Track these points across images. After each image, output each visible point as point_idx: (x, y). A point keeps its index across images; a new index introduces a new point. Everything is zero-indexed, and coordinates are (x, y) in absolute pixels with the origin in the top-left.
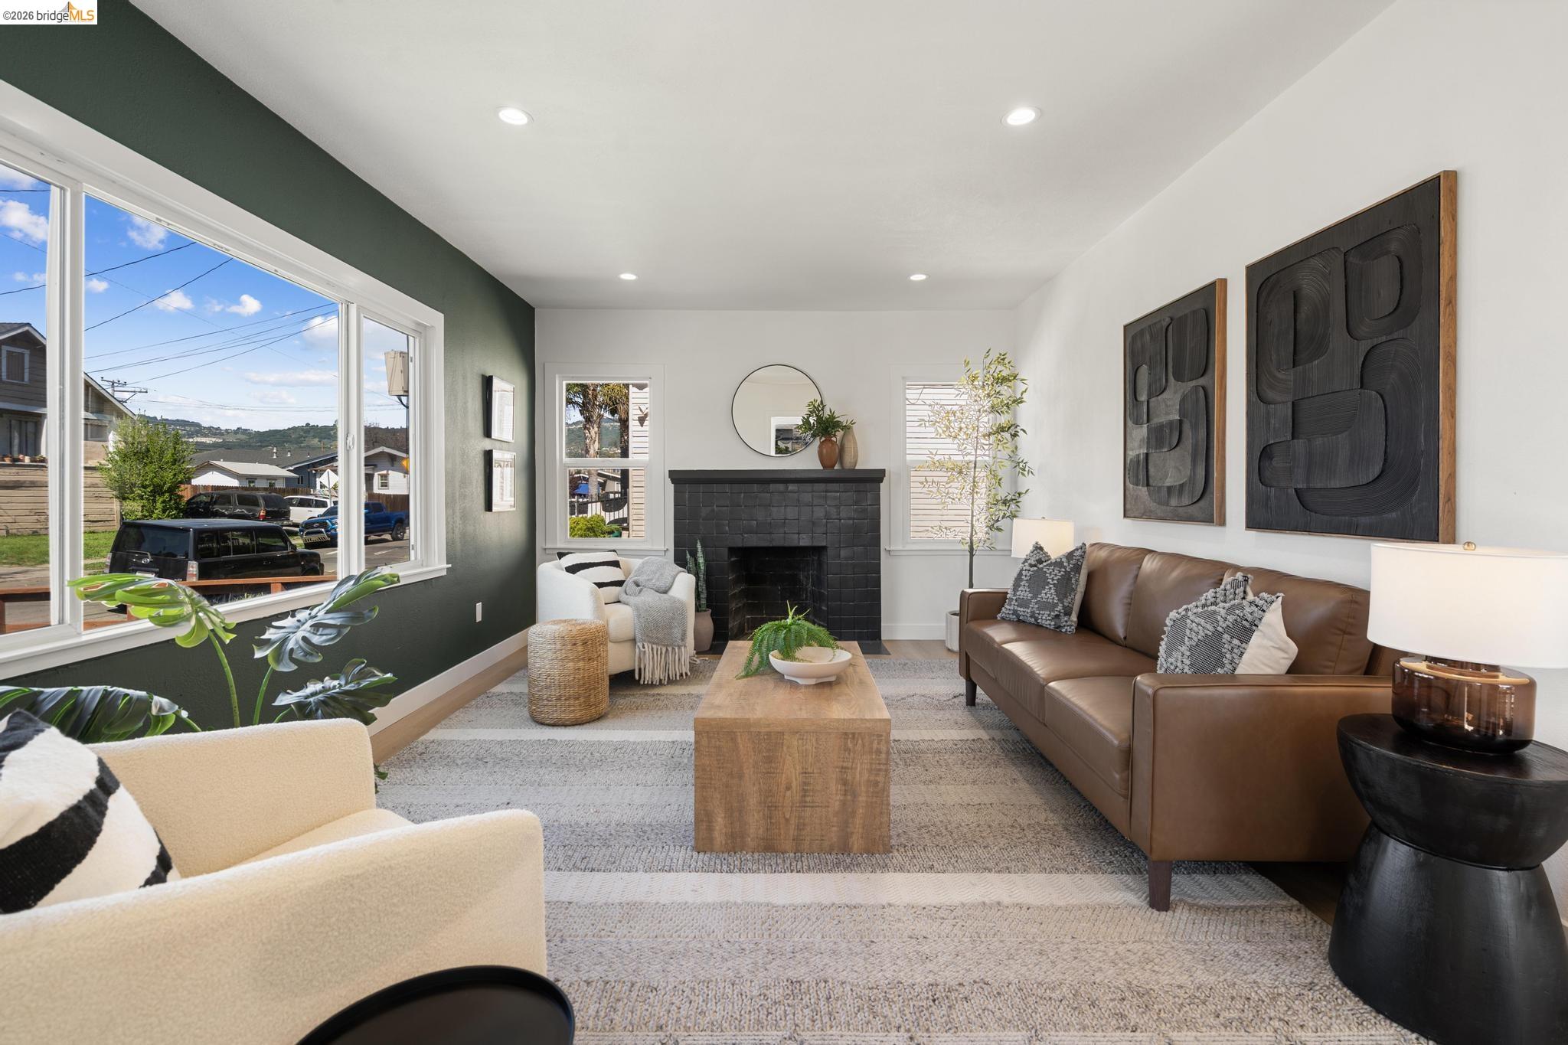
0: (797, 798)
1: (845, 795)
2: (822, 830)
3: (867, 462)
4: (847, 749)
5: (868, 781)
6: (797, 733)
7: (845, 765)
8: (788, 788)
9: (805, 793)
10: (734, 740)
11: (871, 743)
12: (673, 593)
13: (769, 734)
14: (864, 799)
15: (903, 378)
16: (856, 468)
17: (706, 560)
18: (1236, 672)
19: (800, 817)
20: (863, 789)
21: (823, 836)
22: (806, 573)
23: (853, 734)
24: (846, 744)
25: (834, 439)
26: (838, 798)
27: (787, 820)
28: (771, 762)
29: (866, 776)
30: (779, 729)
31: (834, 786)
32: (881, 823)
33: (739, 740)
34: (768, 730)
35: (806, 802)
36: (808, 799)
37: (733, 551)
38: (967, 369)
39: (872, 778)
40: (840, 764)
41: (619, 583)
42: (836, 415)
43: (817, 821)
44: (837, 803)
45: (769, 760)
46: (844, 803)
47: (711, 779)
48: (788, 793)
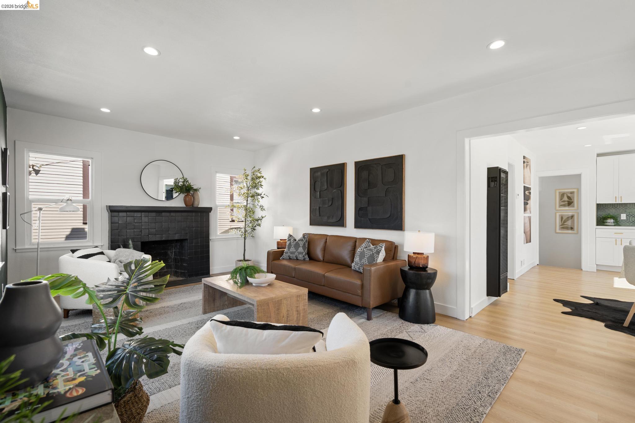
0: (286, 319)
1: (298, 315)
4: (298, 301)
5: (303, 309)
6: (285, 299)
7: (297, 305)
8: (283, 317)
9: (288, 317)
10: (268, 305)
11: (304, 297)
13: (278, 301)
14: (302, 316)
18: (377, 262)
20: (302, 312)
23: (299, 295)
24: (298, 299)
25: (190, 194)
28: (279, 310)
29: (302, 307)
30: (281, 299)
31: (295, 313)
33: (270, 305)
34: (278, 300)
36: (288, 320)
40: (296, 305)
42: (192, 184)
44: (296, 318)
45: (278, 309)
46: (297, 317)
48: (284, 318)
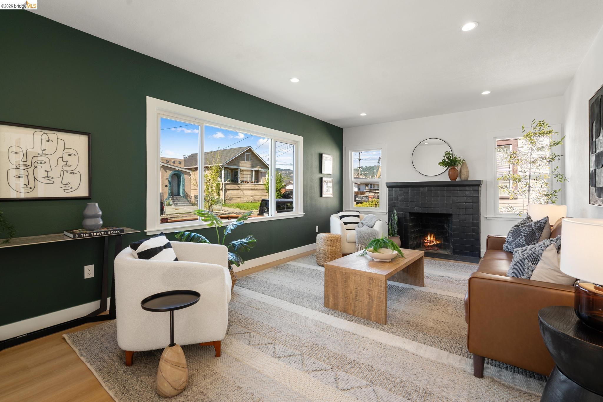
0: (354, 297)
1: (369, 299)
2: (362, 310)
3: (473, 177)
4: (370, 283)
5: (377, 296)
6: (354, 274)
7: (369, 288)
8: (351, 293)
9: (356, 296)
10: (335, 273)
11: (379, 283)
12: (375, 228)
13: (345, 273)
14: (376, 302)
15: (494, 138)
16: (468, 180)
17: (398, 217)
19: (355, 304)
20: (376, 299)
21: (362, 312)
22: (448, 225)
23: (372, 278)
24: (370, 281)
25: (456, 168)
26: (367, 300)
27: (351, 304)
28: (346, 283)
29: (376, 294)
30: (349, 272)
31: (366, 296)
32: (382, 313)
33: (337, 273)
34: (345, 271)
35: (356, 299)
36: (357, 298)
37: (411, 214)
38: (523, 130)
39: (379, 295)
40: (368, 288)
41: (357, 223)
42: (457, 157)
43: (360, 306)
44: (367, 302)
45: (346, 282)
46: (369, 302)
47: (329, 284)
48: (351, 294)
